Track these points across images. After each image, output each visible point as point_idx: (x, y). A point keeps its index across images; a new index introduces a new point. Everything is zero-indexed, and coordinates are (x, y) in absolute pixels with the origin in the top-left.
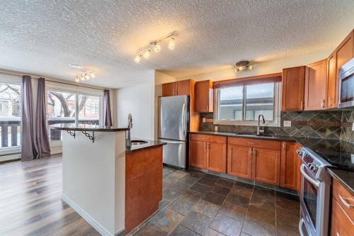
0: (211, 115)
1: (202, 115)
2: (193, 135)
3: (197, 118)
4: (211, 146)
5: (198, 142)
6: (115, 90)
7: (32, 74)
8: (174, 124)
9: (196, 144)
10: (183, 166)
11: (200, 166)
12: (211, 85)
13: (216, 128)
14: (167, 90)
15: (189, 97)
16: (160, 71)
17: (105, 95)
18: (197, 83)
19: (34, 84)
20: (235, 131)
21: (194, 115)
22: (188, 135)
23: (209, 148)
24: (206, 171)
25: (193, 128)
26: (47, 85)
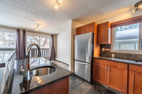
0: (109, 46)
1: (102, 46)
2: (97, 60)
3: (99, 48)
4: (112, 69)
5: (100, 65)
6: (56, 35)
7: (21, 29)
8: (83, 51)
9: (98, 66)
10: (89, 80)
11: (102, 82)
12: (110, 25)
13: (113, 55)
14: (79, 31)
15: (93, 34)
16: (75, 20)
17: (52, 37)
18: (98, 25)
19: (21, 33)
20: (132, 58)
21: (97, 46)
22: (93, 59)
23: (110, 71)
24: (107, 87)
25: (96, 55)
26: (27, 33)
